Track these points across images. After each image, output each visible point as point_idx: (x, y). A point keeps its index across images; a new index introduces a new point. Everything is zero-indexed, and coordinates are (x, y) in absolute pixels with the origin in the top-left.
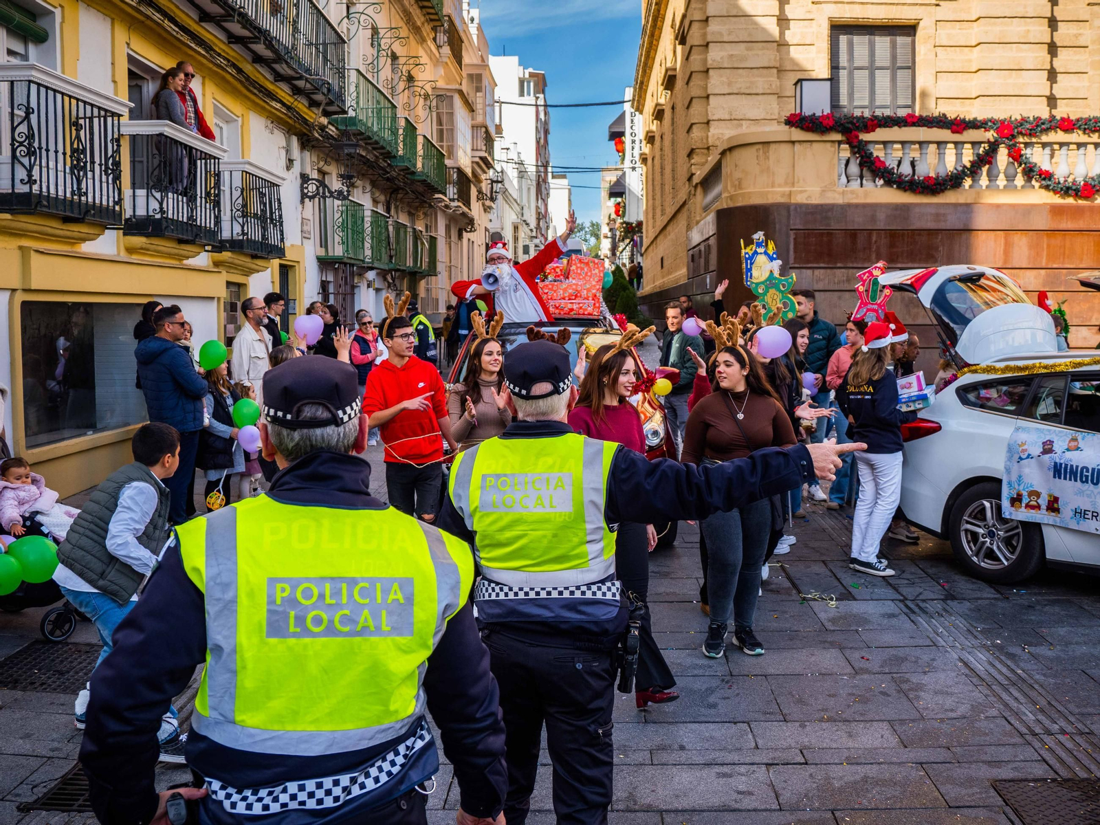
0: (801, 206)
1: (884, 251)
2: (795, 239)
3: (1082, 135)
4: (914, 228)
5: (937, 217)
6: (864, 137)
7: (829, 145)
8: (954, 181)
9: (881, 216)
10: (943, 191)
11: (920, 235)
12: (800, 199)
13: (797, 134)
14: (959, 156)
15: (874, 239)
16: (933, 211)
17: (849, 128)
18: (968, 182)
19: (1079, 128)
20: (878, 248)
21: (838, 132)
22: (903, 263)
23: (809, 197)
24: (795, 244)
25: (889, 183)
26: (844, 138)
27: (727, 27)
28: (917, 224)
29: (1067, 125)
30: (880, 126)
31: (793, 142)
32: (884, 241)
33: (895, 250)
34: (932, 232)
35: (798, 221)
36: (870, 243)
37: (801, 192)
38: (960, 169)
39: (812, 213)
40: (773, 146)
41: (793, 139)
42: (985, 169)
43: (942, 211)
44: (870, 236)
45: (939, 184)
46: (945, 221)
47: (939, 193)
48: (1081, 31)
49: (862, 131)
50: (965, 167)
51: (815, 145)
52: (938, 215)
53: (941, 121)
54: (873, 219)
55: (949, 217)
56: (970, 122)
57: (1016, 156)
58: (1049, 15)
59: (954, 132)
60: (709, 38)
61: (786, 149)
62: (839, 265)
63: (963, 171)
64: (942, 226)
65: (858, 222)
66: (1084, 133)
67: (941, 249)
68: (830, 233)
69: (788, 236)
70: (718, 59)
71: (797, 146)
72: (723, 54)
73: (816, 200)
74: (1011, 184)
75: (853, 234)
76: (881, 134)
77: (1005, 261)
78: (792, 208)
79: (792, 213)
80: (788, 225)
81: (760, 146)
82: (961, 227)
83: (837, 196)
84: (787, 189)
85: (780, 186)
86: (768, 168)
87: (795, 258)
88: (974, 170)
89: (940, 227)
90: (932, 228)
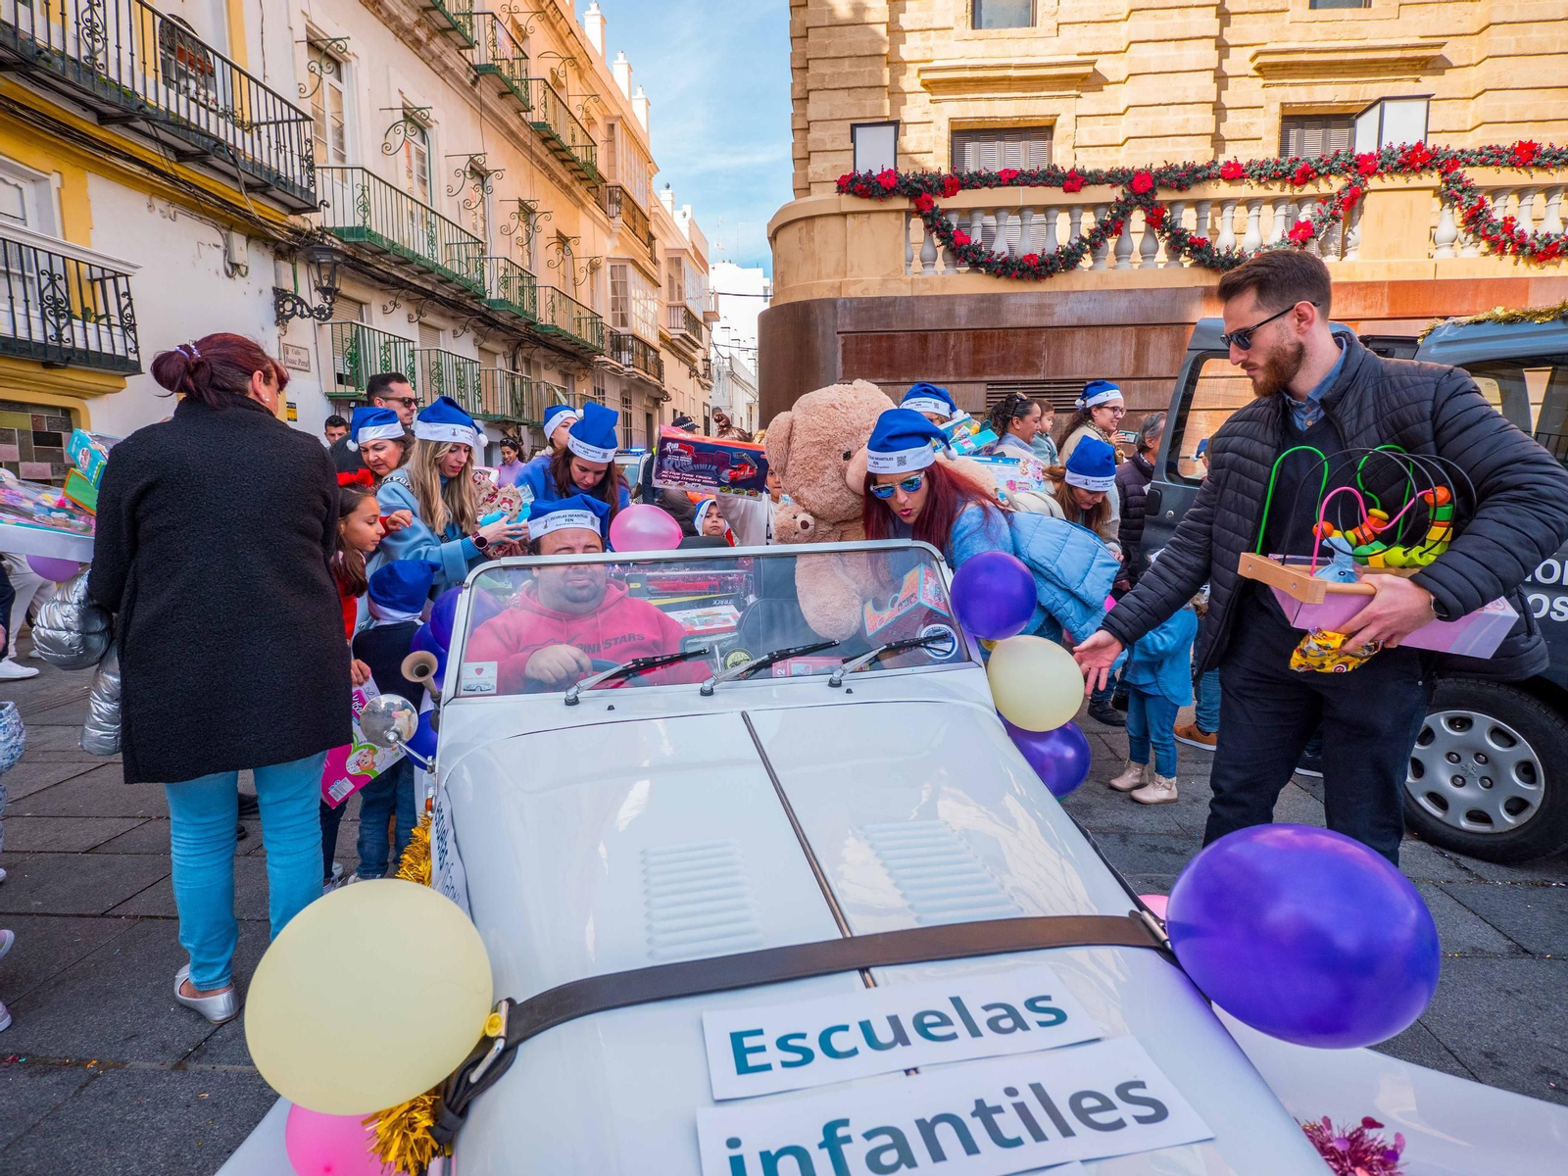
0: (851, 300)
1: (965, 358)
2: (843, 345)
3: (1256, 187)
4: (1008, 325)
5: (1041, 309)
6: (942, 203)
7: (892, 216)
8: (1068, 259)
9: (961, 311)
10: (1050, 274)
11: (1015, 335)
12: (854, 292)
13: (849, 203)
14: (1075, 225)
15: (952, 343)
16: (1034, 301)
17: (920, 190)
18: (1087, 261)
19: (1251, 176)
20: (957, 355)
21: (905, 196)
22: (992, 374)
23: (867, 289)
24: (844, 352)
25: (975, 266)
26: (913, 206)
27: (830, 132)
28: (1012, 320)
29: (1234, 173)
30: (963, 186)
31: (844, 215)
32: (966, 345)
33: (982, 357)
34: (1032, 331)
35: (847, 321)
36: (946, 351)
37: (855, 283)
38: (1075, 242)
39: (866, 310)
40: (819, 222)
41: (845, 209)
42: (1111, 242)
43: (1047, 301)
44: (946, 340)
45: (1045, 264)
46: (1052, 315)
47: (1044, 277)
48: (1253, 120)
49: (937, 194)
50: (1082, 239)
51: (874, 217)
52: (1041, 306)
53: (1049, 175)
54: (950, 314)
55: (1057, 309)
56: (1090, 174)
57: (1157, 221)
58: (1214, 99)
59: (1067, 190)
60: (810, 147)
61: (834, 224)
62: (903, 380)
63: (1079, 245)
64: (1047, 321)
65: (929, 319)
66: (1260, 183)
67: (1045, 354)
68: (891, 337)
69: (835, 342)
70: (820, 171)
71: (850, 219)
72: (827, 165)
73: (874, 293)
74: (1148, 262)
75: (923, 337)
76: (964, 199)
77: (1137, 368)
78: (840, 303)
79: (839, 310)
80: (835, 327)
81: (802, 224)
82: (1075, 322)
83: (904, 287)
84: (837, 280)
85: (828, 276)
86: (813, 253)
87: (844, 372)
88: (1094, 243)
89: (1044, 324)
90: (1033, 324)
